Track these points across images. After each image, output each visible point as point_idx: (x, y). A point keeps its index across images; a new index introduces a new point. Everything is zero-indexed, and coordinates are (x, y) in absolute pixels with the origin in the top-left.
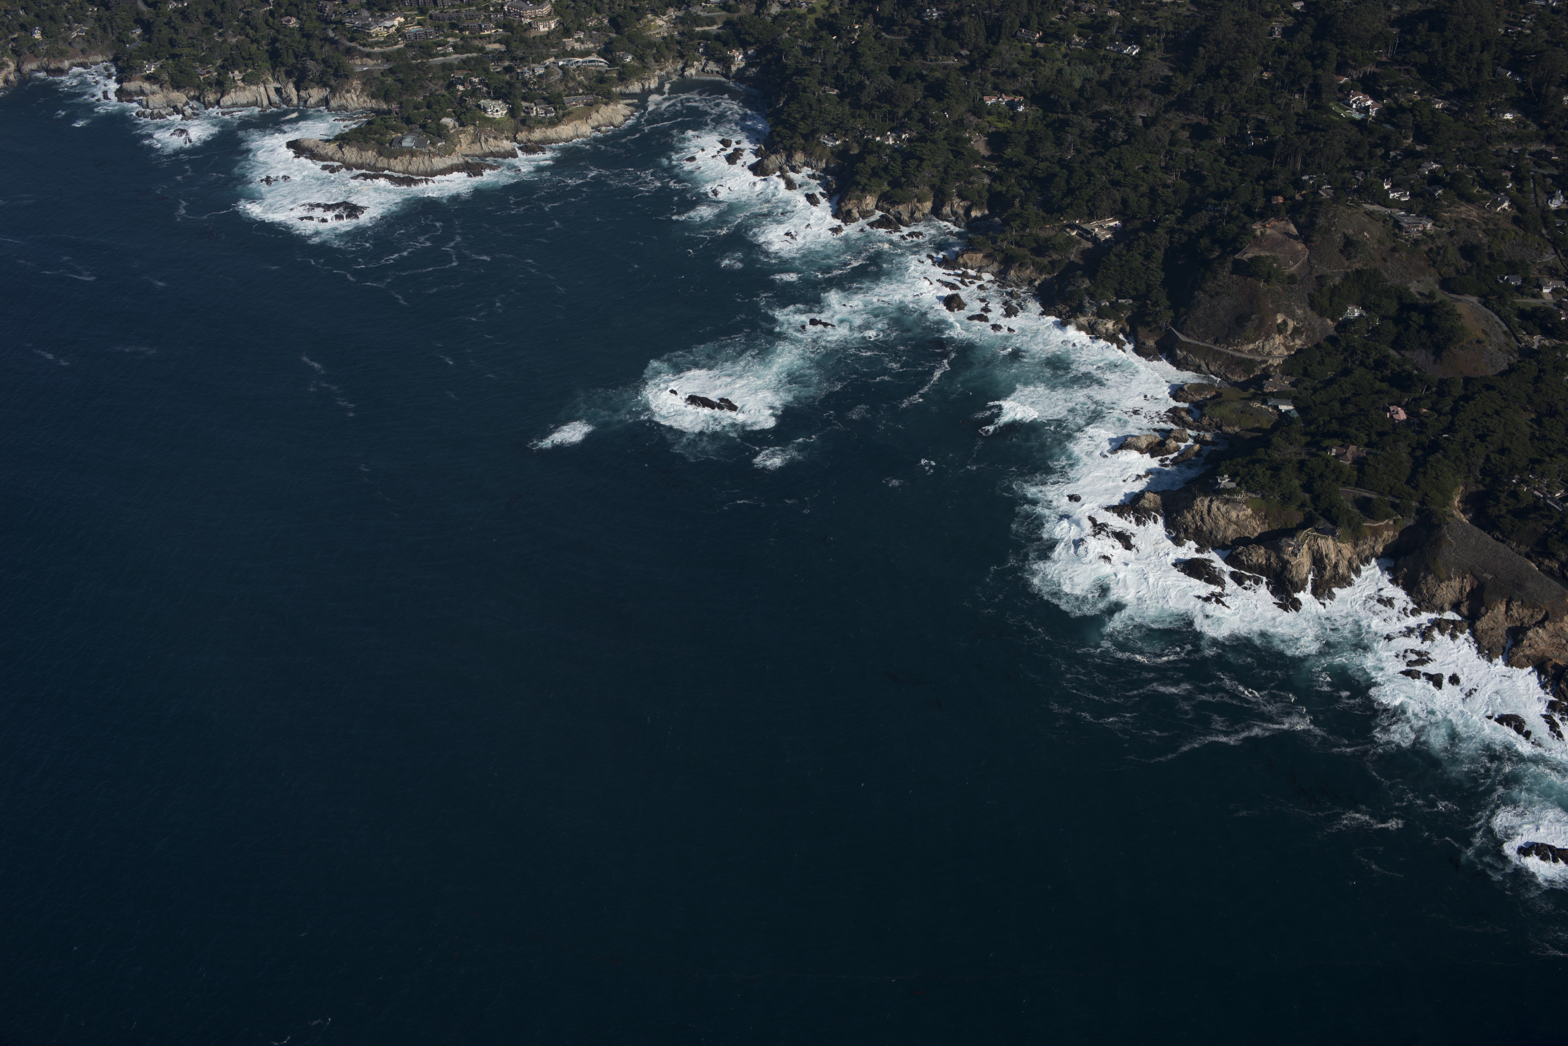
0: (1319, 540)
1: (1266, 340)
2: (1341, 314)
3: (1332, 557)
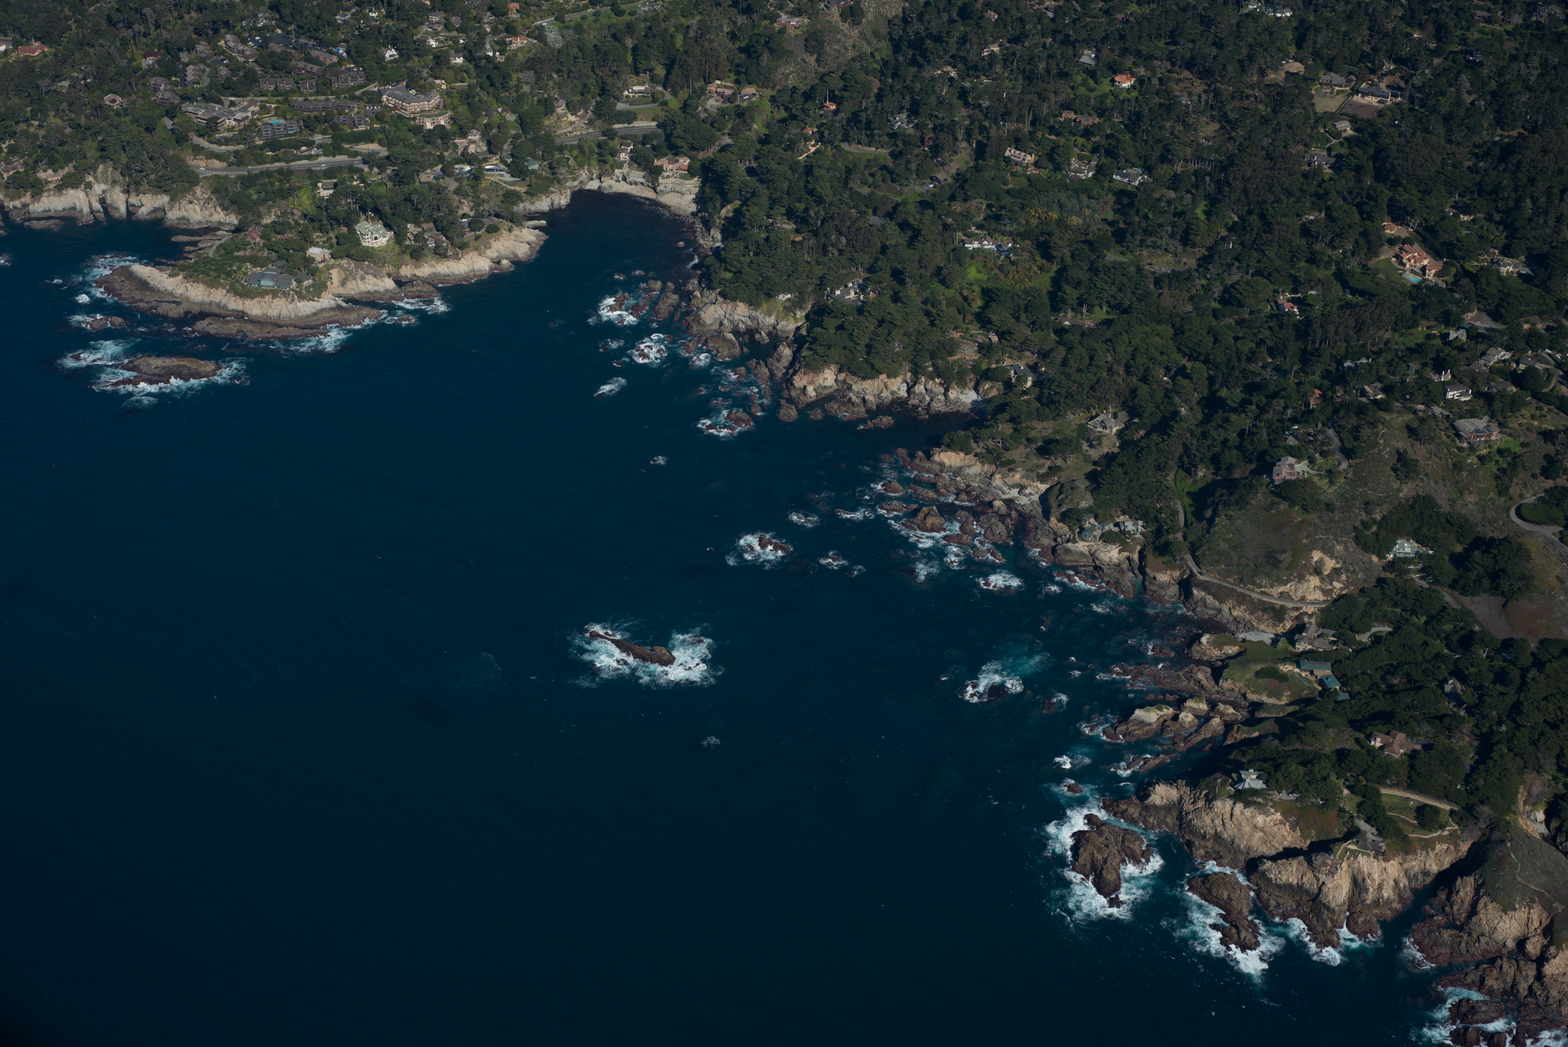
0: (1360, 857)
1: (1299, 582)
2: (1389, 550)
3: (1376, 876)
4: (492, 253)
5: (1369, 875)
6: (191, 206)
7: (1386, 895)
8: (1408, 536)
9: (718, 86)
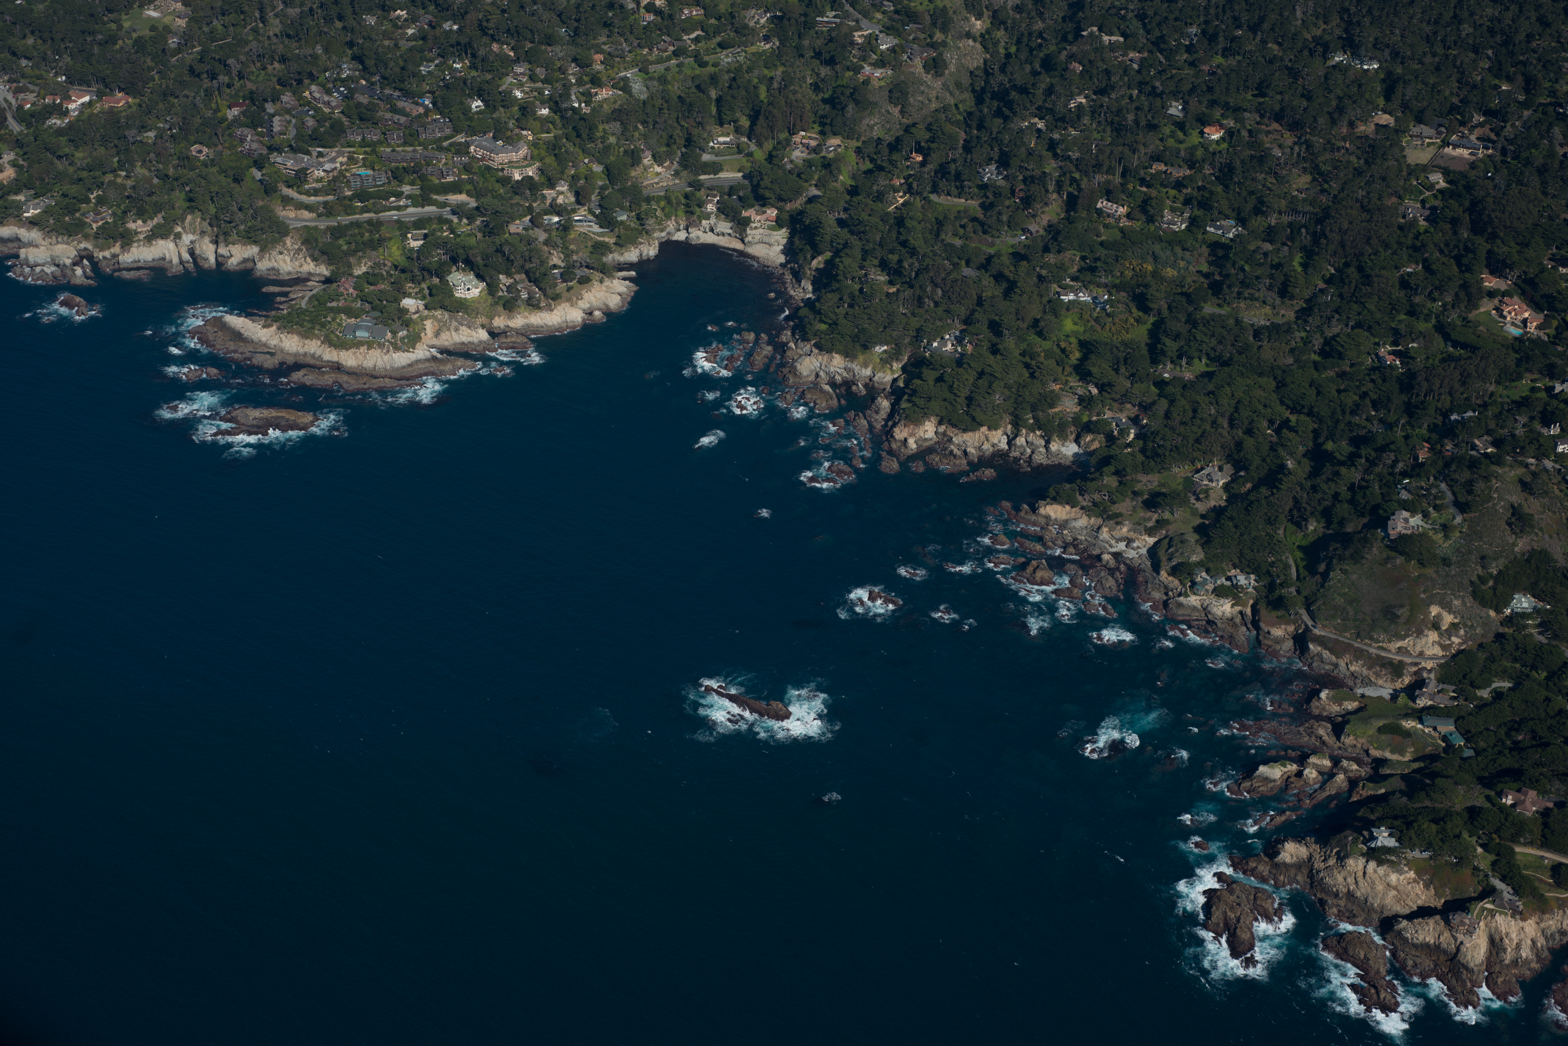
0: (1497, 916)
1: (1417, 637)
2: (1506, 605)
3: (1514, 936)
4: (584, 304)
5: (1507, 934)
6: (281, 257)
7: (1524, 955)
8: (1525, 591)
9: (803, 137)
